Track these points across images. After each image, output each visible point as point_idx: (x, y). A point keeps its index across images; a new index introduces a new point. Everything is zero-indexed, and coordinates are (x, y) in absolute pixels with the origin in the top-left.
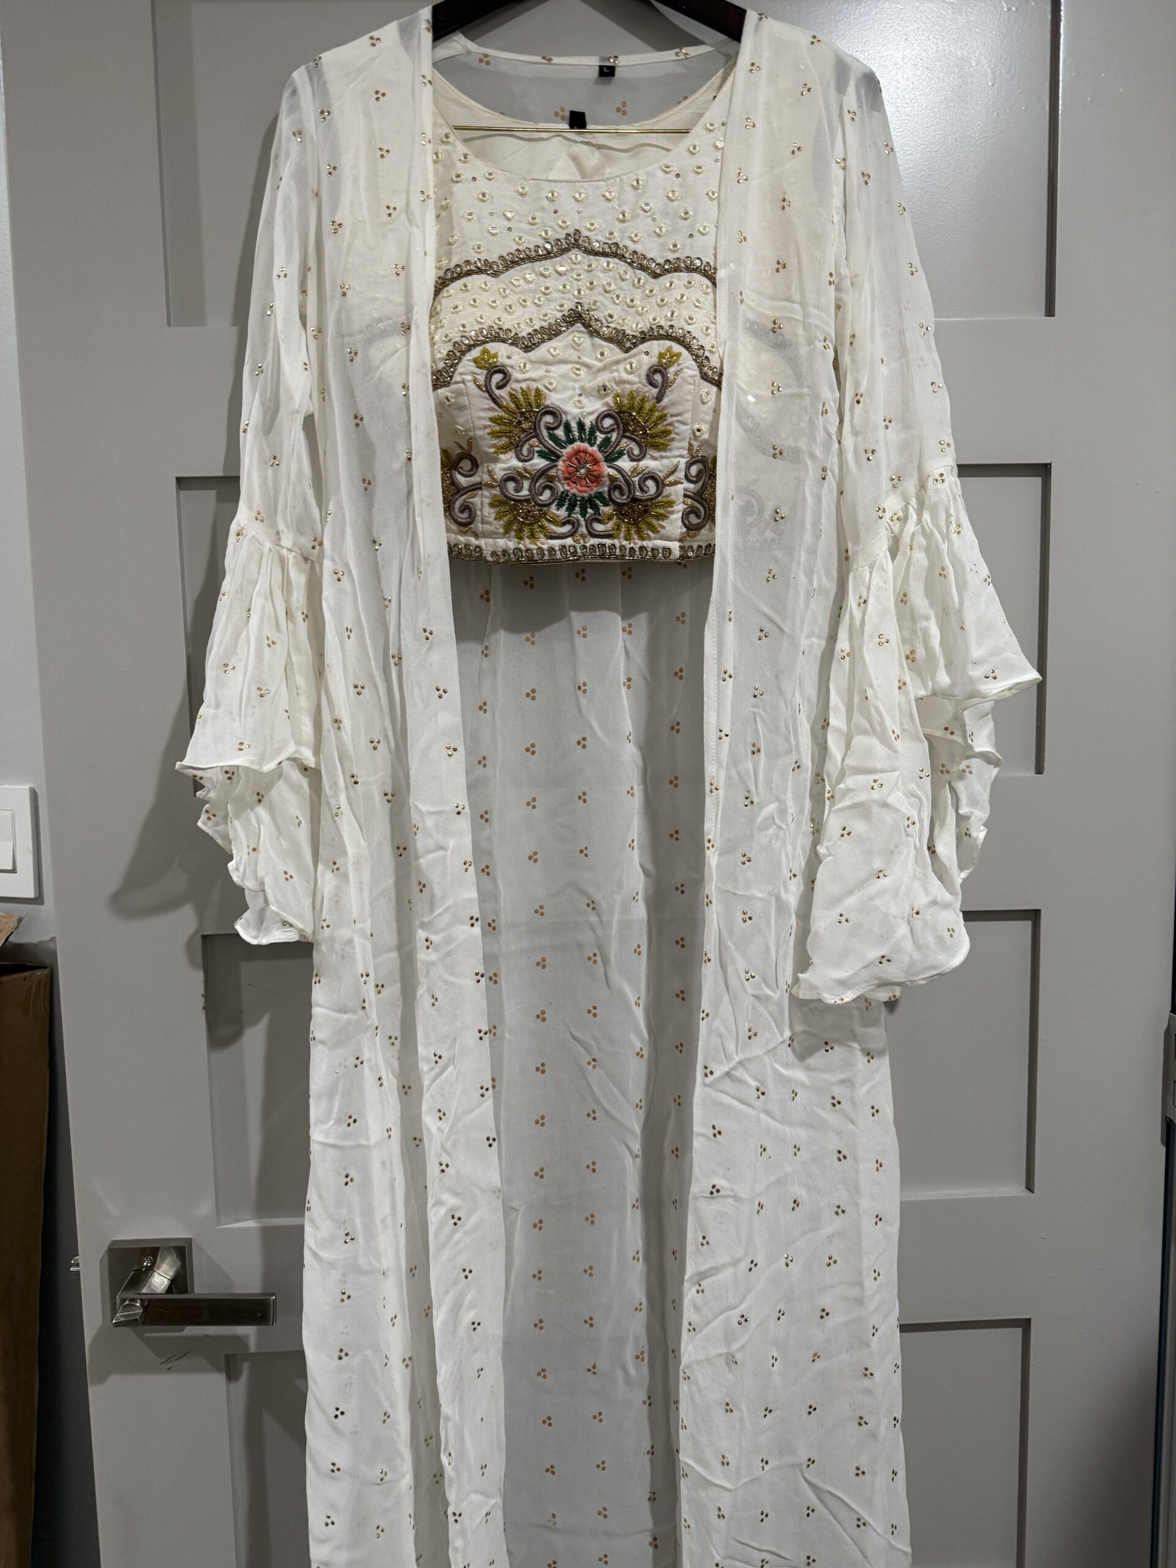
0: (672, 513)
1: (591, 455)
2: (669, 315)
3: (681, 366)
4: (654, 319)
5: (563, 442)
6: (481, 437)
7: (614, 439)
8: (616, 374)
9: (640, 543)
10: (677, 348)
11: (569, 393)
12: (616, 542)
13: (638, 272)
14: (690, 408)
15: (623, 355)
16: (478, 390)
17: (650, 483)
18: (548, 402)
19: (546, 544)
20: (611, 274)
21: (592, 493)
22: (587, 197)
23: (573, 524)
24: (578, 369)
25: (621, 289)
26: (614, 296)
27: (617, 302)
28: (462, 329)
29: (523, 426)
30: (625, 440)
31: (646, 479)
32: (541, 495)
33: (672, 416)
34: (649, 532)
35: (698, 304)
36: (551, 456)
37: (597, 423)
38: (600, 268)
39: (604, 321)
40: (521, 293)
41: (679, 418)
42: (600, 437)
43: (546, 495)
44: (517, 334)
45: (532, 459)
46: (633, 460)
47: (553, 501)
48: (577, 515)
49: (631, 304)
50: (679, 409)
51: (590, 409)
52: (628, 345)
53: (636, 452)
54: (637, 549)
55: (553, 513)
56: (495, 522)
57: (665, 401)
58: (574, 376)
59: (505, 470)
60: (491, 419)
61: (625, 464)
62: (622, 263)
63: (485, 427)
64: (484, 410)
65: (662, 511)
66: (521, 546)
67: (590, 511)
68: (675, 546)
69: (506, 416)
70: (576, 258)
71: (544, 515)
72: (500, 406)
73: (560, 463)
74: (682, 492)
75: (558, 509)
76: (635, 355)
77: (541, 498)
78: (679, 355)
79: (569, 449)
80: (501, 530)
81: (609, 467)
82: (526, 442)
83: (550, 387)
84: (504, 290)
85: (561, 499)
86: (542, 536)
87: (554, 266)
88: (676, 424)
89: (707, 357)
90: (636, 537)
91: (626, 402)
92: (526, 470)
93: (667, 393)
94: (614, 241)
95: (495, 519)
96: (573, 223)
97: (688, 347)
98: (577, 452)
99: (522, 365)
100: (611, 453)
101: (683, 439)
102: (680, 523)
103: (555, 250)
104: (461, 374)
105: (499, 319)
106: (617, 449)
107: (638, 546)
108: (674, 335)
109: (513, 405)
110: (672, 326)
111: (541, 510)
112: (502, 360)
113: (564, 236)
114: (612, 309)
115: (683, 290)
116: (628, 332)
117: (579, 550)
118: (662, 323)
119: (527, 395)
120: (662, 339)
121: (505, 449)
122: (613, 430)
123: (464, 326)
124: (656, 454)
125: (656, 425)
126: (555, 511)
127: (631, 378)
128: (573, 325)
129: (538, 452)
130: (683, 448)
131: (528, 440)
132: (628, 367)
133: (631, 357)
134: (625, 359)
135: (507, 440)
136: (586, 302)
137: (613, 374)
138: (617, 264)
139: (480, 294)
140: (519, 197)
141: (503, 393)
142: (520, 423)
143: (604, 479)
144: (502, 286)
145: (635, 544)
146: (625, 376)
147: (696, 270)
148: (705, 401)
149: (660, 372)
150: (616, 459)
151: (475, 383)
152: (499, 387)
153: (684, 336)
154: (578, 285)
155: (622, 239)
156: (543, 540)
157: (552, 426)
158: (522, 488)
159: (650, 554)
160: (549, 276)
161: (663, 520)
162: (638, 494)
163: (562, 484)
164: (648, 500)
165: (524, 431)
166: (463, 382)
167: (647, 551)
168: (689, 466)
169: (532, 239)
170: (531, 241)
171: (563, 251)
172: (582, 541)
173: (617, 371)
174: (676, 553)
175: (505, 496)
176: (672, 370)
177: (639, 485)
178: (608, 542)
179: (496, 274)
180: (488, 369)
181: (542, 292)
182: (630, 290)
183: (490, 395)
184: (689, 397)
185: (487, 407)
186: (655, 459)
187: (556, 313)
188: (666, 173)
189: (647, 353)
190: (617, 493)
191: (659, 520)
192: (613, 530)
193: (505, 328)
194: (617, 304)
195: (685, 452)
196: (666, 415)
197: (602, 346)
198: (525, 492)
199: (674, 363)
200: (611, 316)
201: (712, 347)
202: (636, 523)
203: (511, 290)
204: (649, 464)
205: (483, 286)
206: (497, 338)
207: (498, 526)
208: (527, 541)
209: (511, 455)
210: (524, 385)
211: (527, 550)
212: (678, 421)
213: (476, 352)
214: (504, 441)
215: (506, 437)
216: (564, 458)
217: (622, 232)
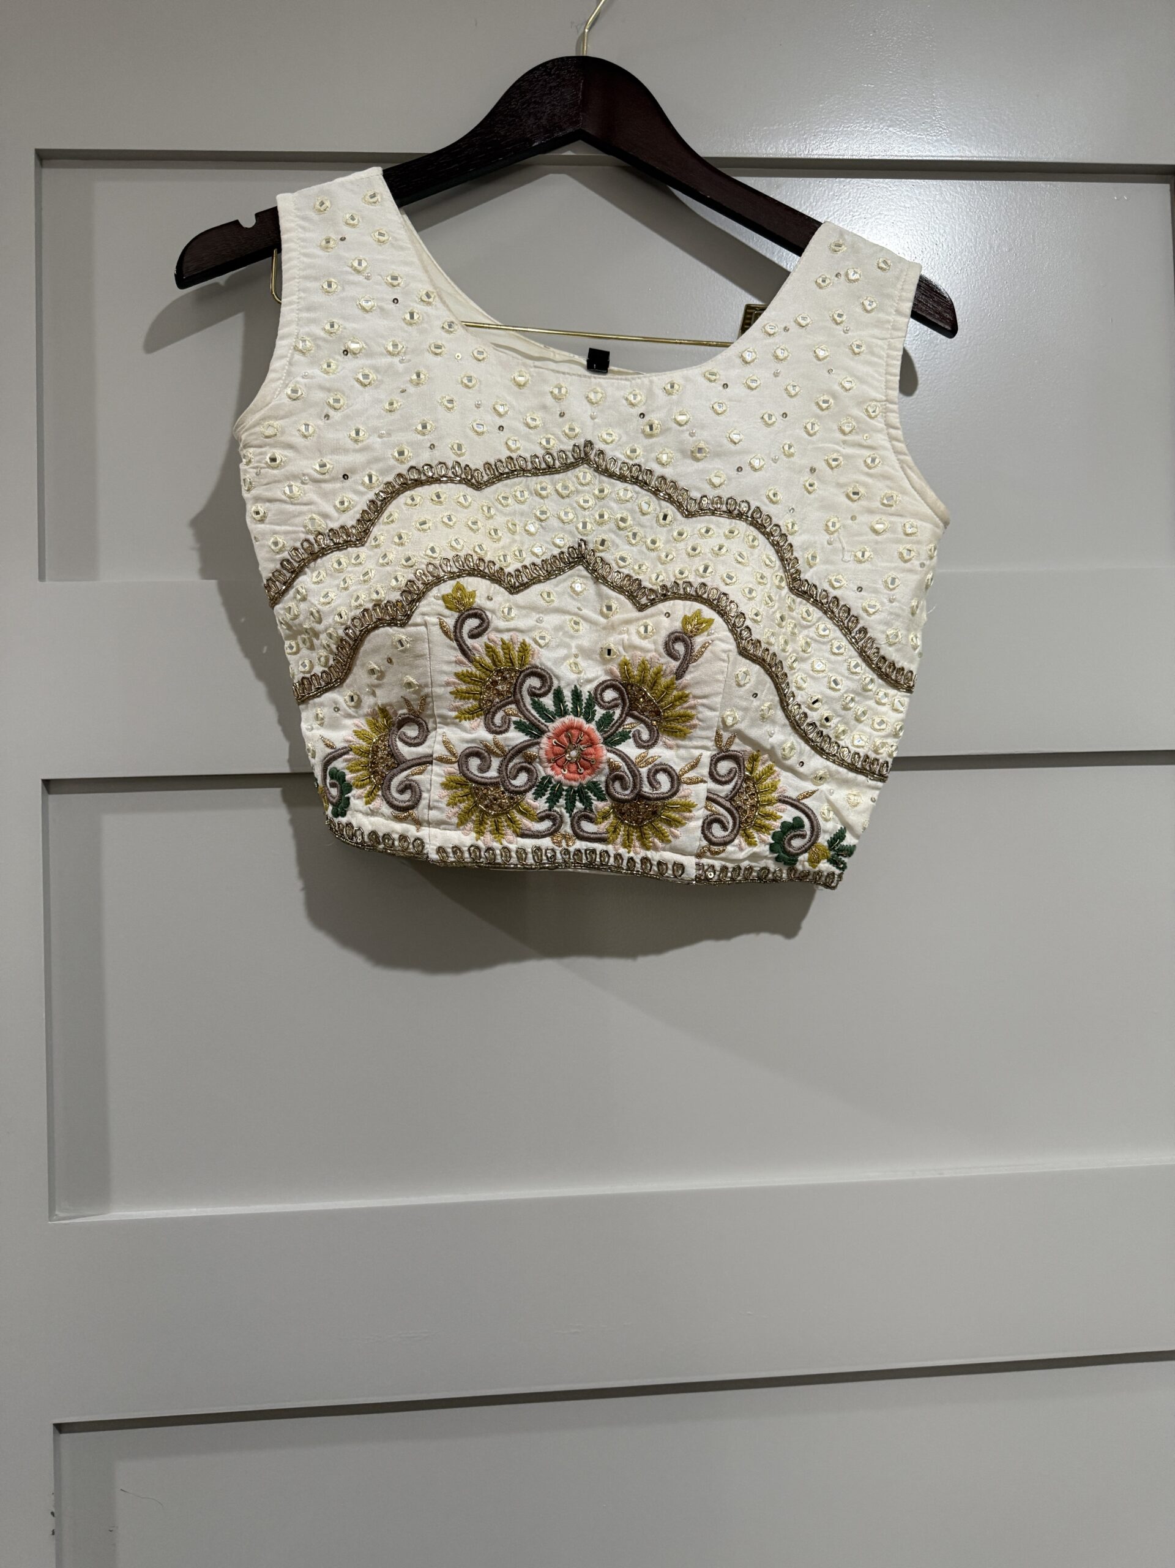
0: (689, 819)
1: (586, 733)
2: (701, 569)
3: (712, 637)
4: (681, 573)
5: (551, 713)
6: (440, 697)
7: (616, 717)
8: (625, 636)
9: (643, 853)
10: (708, 613)
11: (562, 652)
12: (610, 848)
13: (664, 503)
14: (721, 690)
15: (636, 614)
16: (444, 637)
17: (662, 778)
18: (536, 661)
19: (515, 843)
20: (629, 505)
21: (584, 782)
22: (604, 398)
23: (554, 820)
24: (576, 623)
25: (642, 526)
26: (630, 534)
27: (634, 542)
28: (429, 553)
29: (500, 687)
30: (629, 720)
31: (657, 771)
32: (515, 778)
33: (695, 697)
34: (656, 841)
35: (740, 559)
36: (533, 730)
37: (595, 694)
38: (613, 495)
39: (614, 565)
40: (510, 514)
41: (704, 701)
42: (599, 712)
43: (522, 779)
44: (501, 569)
45: (506, 731)
46: (639, 746)
47: (530, 789)
48: (560, 808)
49: (652, 546)
50: (706, 690)
51: (590, 675)
52: (644, 601)
53: (645, 735)
54: (638, 861)
55: (528, 803)
56: (447, 808)
57: (688, 678)
58: (572, 632)
59: (468, 742)
60: (457, 675)
61: (629, 749)
62: (644, 492)
63: (448, 684)
64: (450, 663)
65: (677, 816)
66: (480, 843)
67: (579, 805)
68: (690, 862)
69: (478, 673)
70: (585, 477)
71: (516, 805)
72: (471, 660)
73: (544, 740)
74: (704, 795)
75: (536, 799)
76: (652, 616)
77: (513, 782)
78: (710, 622)
79: (559, 723)
80: (455, 820)
81: (608, 751)
82: (500, 708)
83: (541, 642)
84: (489, 508)
85: (541, 787)
86: (509, 832)
87: (554, 484)
88: (700, 709)
89: (747, 627)
90: (637, 844)
91: (636, 673)
92: (496, 744)
93: (691, 668)
94: (636, 461)
95: (448, 805)
96: (586, 431)
97: (723, 614)
98: (569, 728)
99: (506, 610)
100: (612, 734)
101: (708, 728)
102: (699, 833)
103: (557, 464)
104: (423, 614)
105: (480, 546)
106: (620, 730)
107: (640, 856)
108: (705, 596)
109: (488, 661)
110: (704, 585)
111: (512, 798)
112: (480, 601)
113: (571, 448)
114: (625, 550)
115: (722, 540)
116: (645, 584)
117: (558, 855)
118: (691, 579)
119: (508, 648)
120: (689, 599)
121: (471, 714)
122: (616, 706)
123: (433, 550)
124: (670, 741)
125: (673, 706)
126: (531, 802)
127: (645, 644)
128: (573, 567)
129: (515, 723)
130: (708, 738)
131: (504, 706)
132: (642, 630)
133: (646, 617)
134: (638, 619)
135: (475, 703)
136: (593, 540)
137: (622, 636)
138: (637, 493)
139: (457, 511)
140: (516, 389)
141: (477, 644)
142: (495, 683)
143: (601, 766)
144: (485, 502)
145: (636, 853)
146: (637, 641)
147: (740, 516)
148: (742, 683)
149: (684, 641)
150: (619, 742)
151: (441, 628)
152: (473, 636)
153: (719, 600)
154: (584, 517)
155: (647, 461)
156: (511, 836)
157: (538, 692)
158: (489, 767)
159: (655, 868)
160: (547, 497)
161: (677, 827)
162: (646, 789)
163: (545, 767)
164: (657, 799)
165: (499, 693)
166: (425, 624)
167: (651, 865)
168: (715, 761)
169: (529, 446)
170: (528, 448)
171: (567, 467)
172: (564, 844)
173: (627, 632)
174: (691, 872)
175: (464, 775)
176: (699, 640)
177: (648, 778)
178: (599, 847)
179: (478, 486)
180: (460, 611)
181: (536, 516)
182: (652, 528)
183: (460, 645)
184: (720, 677)
185: (454, 659)
186: (670, 747)
187: (553, 547)
188: (710, 381)
189: (668, 615)
190: (617, 785)
191: (671, 826)
192: (607, 832)
193: (487, 559)
194: (632, 545)
195: (711, 744)
196: (687, 696)
197: (609, 598)
198: (493, 773)
199: (703, 631)
200: (623, 559)
201: (756, 615)
202: (640, 827)
203: (497, 509)
204: (662, 753)
205: (462, 500)
206: (474, 572)
207: (450, 813)
208: (488, 837)
209: (479, 722)
210: (506, 637)
211: (489, 849)
212: (703, 705)
213: (447, 588)
214: (471, 704)
215: (475, 699)
216: (550, 734)
217: (648, 450)
